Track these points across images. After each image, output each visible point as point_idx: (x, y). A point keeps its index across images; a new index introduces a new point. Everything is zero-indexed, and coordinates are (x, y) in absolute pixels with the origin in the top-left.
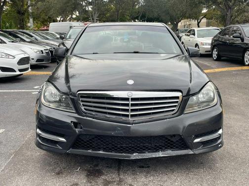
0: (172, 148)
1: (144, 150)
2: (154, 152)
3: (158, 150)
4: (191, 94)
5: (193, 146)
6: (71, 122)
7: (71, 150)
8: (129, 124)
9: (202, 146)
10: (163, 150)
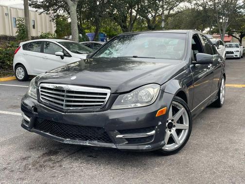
1: (76, 137)
3: (88, 139)
4: (120, 92)
5: (116, 141)
6: (33, 106)
7: (33, 129)
8: (63, 112)
9: (127, 142)
10: (91, 140)
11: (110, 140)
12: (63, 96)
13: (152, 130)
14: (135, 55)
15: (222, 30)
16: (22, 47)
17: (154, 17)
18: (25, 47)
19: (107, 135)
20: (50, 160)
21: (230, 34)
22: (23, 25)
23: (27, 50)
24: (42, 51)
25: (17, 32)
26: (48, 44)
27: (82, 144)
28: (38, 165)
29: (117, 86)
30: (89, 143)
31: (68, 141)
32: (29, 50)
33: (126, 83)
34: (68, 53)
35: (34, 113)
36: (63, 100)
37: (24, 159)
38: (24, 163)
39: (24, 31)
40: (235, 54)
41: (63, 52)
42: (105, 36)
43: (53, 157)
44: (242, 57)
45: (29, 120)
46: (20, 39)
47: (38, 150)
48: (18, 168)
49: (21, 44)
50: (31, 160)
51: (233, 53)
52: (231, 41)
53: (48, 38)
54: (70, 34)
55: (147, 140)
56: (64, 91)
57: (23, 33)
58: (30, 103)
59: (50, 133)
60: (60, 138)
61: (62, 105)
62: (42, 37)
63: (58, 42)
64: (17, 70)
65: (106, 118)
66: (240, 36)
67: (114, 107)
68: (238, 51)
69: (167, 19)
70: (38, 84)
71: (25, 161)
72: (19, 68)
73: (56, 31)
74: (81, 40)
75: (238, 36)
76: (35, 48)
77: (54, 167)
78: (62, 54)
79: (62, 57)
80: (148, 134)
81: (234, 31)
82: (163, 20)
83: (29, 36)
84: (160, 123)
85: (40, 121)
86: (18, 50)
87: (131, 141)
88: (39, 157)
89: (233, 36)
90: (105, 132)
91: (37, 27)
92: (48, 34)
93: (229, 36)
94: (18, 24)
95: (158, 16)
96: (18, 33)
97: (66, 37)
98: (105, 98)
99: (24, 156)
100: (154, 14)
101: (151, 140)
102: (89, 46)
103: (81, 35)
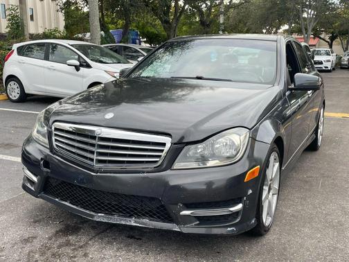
0: (151, 216)
1: (114, 211)
2: (125, 217)
3: (133, 215)
4: (186, 141)
5: (180, 220)
6: (42, 159)
7: (42, 194)
8: (93, 171)
9: (198, 222)
10: (139, 217)
11: (169, 219)
12: (93, 145)
13: (239, 203)
14: (200, 75)
15: (306, 29)
16: (15, 52)
17: (209, 9)
18: (21, 51)
19: (165, 209)
20: (68, 244)
21: (316, 35)
22: (17, 16)
23: (23, 55)
24: (46, 58)
25: (7, 27)
26: (55, 46)
27: (123, 223)
28: (49, 253)
29: (183, 131)
30: (135, 222)
31: (100, 217)
32: (27, 56)
33: (196, 126)
34: (86, 62)
35: (45, 169)
36: (92, 152)
37: (26, 241)
38: (27, 248)
39: (18, 26)
40: (325, 64)
41: (79, 60)
42: (137, 35)
43: (72, 238)
44: (334, 69)
45: (35, 179)
46: (13, 38)
47: (48, 224)
48: (17, 258)
49: (15, 46)
50: (37, 244)
51: (321, 63)
52: (317, 46)
53: (55, 38)
54: (86, 30)
55: (230, 219)
56: (95, 137)
57: (17, 29)
58: (35, 151)
59: (70, 203)
60: (87, 212)
61: (92, 160)
62: (45, 36)
63: (71, 45)
64: (9, 85)
65: (165, 184)
66: (330, 38)
67: (177, 165)
68: (329, 61)
69: (228, 11)
70: (51, 121)
71: (29, 245)
72: (12, 83)
73: (66, 27)
74: (103, 41)
75: (327, 38)
76: (35, 52)
77: (75, 257)
78: (77, 63)
79: (77, 68)
80: (231, 209)
81: (322, 31)
82: (221, 13)
83: (26, 33)
84: (250, 192)
85: (53, 183)
86: (10, 55)
87: (203, 220)
88: (50, 239)
89: (320, 38)
90: (162, 206)
91: (37, 19)
92: (55, 31)
93: (314, 38)
94: (10, 15)
95: (214, 6)
96: (9, 29)
97: (80, 36)
98: (162, 151)
99: (26, 236)
100: (209, 4)
101: (236, 218)
102: (116, 50)
103: (102, 32)
